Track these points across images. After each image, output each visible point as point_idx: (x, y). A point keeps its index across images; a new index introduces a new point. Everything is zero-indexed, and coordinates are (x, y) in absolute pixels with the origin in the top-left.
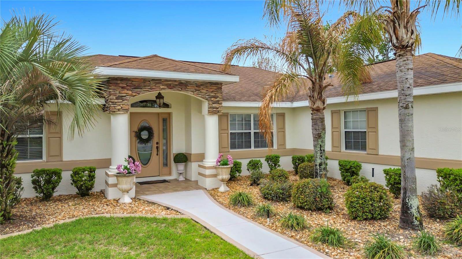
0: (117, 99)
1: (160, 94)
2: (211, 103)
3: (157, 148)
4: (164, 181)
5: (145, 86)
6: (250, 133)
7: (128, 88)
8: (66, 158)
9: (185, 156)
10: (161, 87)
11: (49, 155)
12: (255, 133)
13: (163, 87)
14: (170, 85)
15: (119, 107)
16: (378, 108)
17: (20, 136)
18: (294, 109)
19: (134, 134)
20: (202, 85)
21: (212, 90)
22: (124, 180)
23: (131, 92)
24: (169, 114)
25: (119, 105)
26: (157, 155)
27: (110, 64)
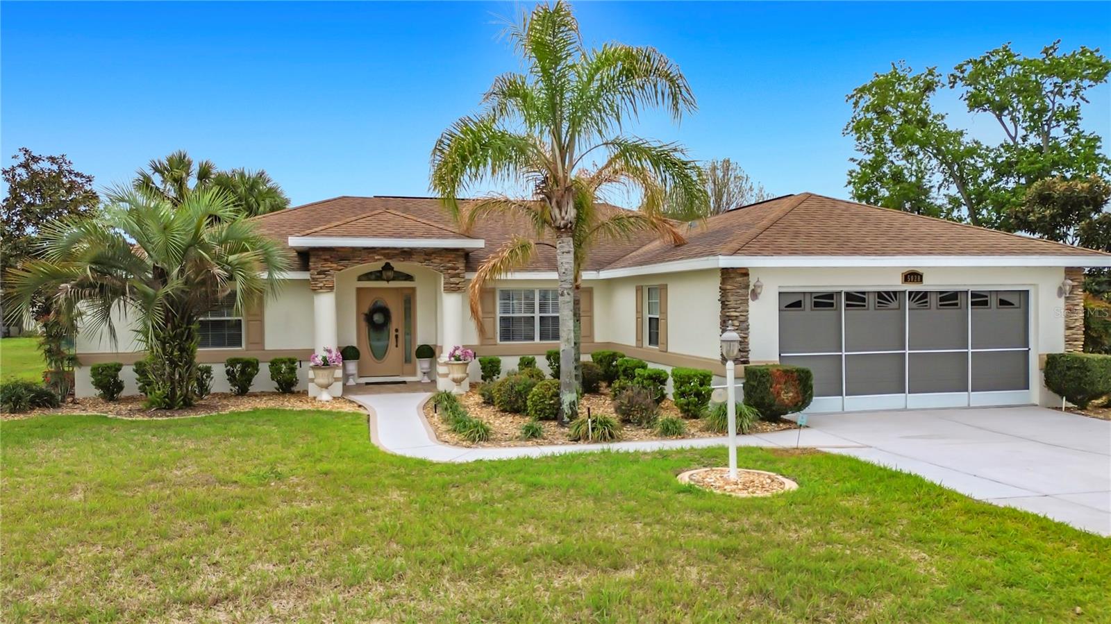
0: (319, 274)
1: (387, 264)
2: (447, 276)
3: (397, 336)
4: (404, 382)
5: (354, 257)
6: (533, 317)
7: (332, 260)
8: (269, 345)
9: (431, 348)
10: (376, 257)
11: (248, 343)
12: (541, 317)
13: (379, 257)
14: (388, 253)
15: (321, 285)
16: (667, 285)
17: (201, 319)
18: (610, 282)
19: (363, 317)
20: (433, 253)
21: (448, 259)
22: (320, 372)
23: (335, 265)
24: (413, 289)
25: (322, 282)
26: (397, 346)
27: (303, 233)
